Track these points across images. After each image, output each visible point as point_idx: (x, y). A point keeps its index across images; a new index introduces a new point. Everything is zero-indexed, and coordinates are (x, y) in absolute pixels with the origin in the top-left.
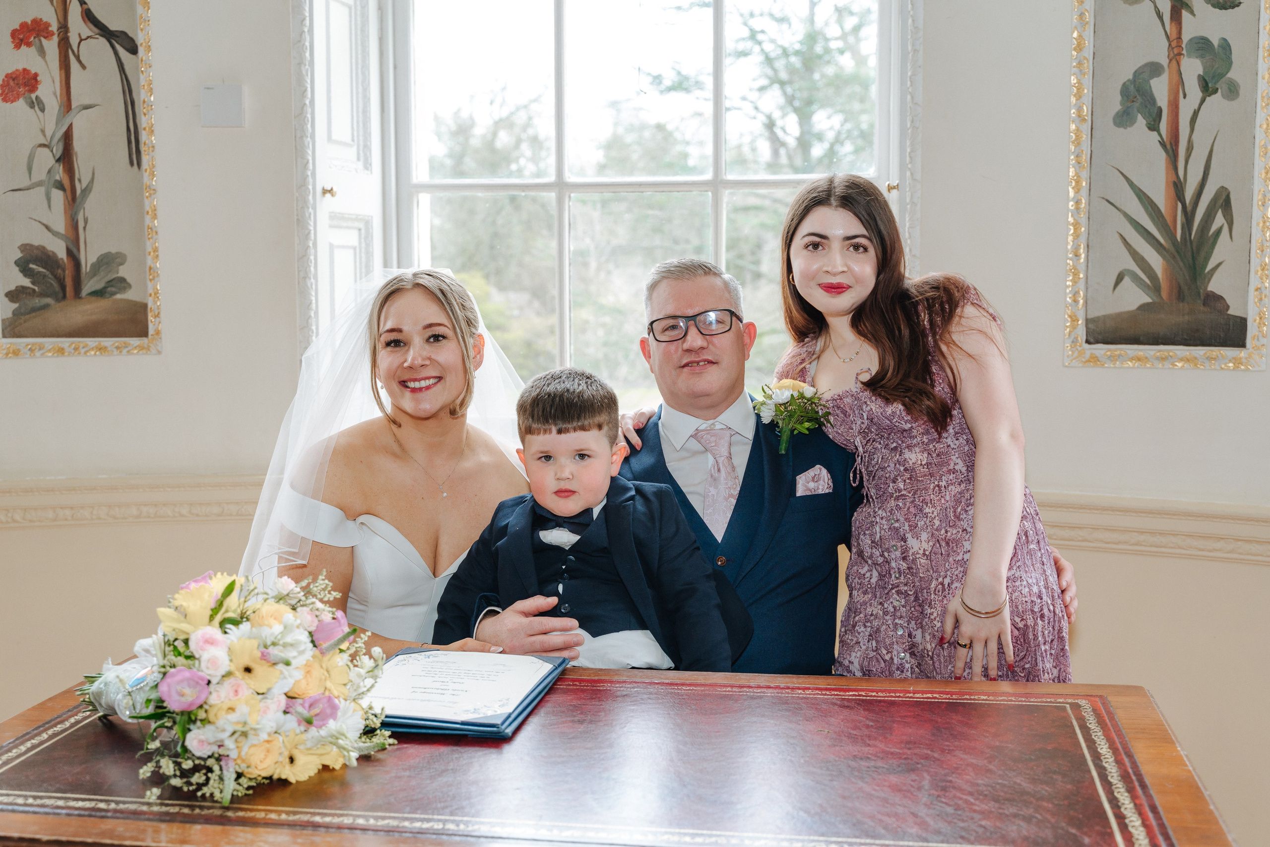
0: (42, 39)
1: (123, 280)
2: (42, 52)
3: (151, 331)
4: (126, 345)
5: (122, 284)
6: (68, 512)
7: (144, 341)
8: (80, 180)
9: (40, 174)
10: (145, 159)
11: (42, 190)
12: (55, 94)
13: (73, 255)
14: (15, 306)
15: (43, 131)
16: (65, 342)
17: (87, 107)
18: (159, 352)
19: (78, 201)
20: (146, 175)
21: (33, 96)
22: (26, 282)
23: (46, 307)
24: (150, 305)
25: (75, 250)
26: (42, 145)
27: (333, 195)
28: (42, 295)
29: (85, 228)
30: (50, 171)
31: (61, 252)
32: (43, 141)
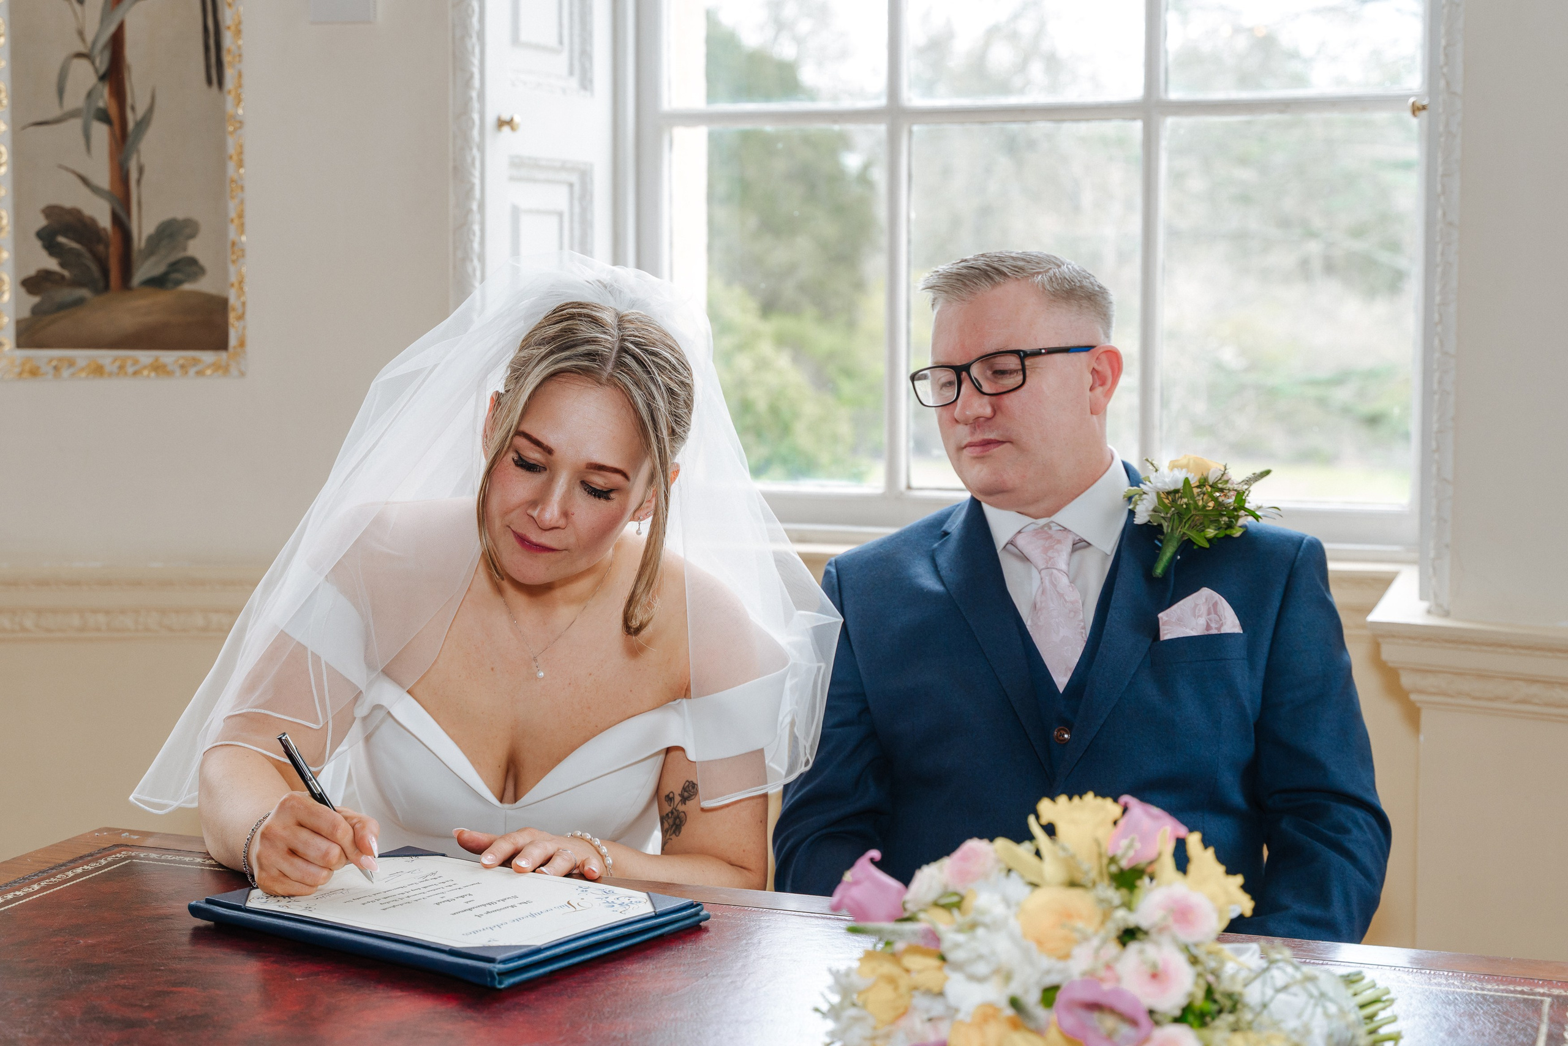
1: (192, 262)
3: (233, 341)
4: (196, 361)
5: (191, 267)
6: (102, 619)
7: (223, 355)
8: (133, 108)
9: (75, 98)
10: (229, 73)
11: (76, 124)
13: (121, 223)
14: (35, 300)
15: (81, 34)
16: (105, 357)
18: (242, 374)
19: (130, 139)
20: (230, 100)
22: (52, 264)
23: (79, 302)
24: (233, 301)
25: (122, 215)
26: (79, 55)
27: (513, 129)
28: (76, 283)
29: (139, 181)
30: (89, 95)
31: (103, 218)
32: (82, 49)
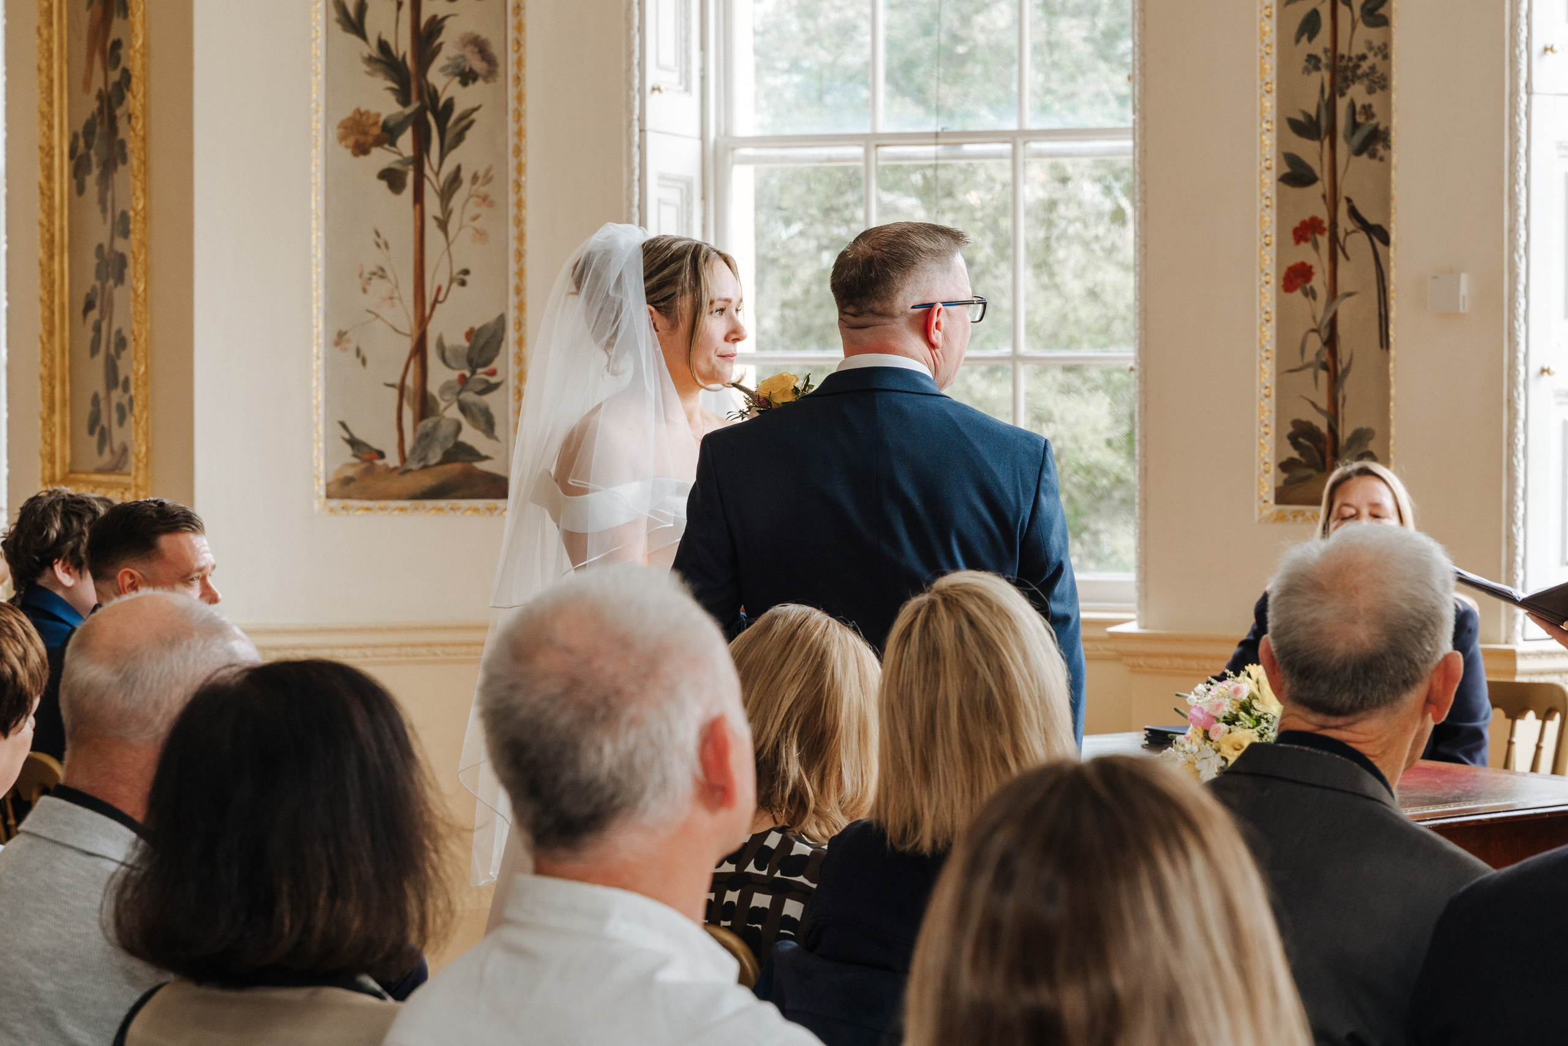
0: (1319, 237)
2: (1316, 247)
8: (1341, 363)
9: (1310, 356)
11: (1310, 372)
12: (1324, 283)
13: (1333, 430)
14: (1286, 475)
15: (1314, 318)
17: (1349, 295)
19: (1339, 380)
20: (1393, 355)
21: (1308, 286)
22: (1295, 454)
25: (1334, 426)
26: (1313, 330)
27: (1552, 374)
28: (1308, 466)
29: (1343, 406)
30: (1318, 354)
31: (1323, 427)
32: (1314, 326)
